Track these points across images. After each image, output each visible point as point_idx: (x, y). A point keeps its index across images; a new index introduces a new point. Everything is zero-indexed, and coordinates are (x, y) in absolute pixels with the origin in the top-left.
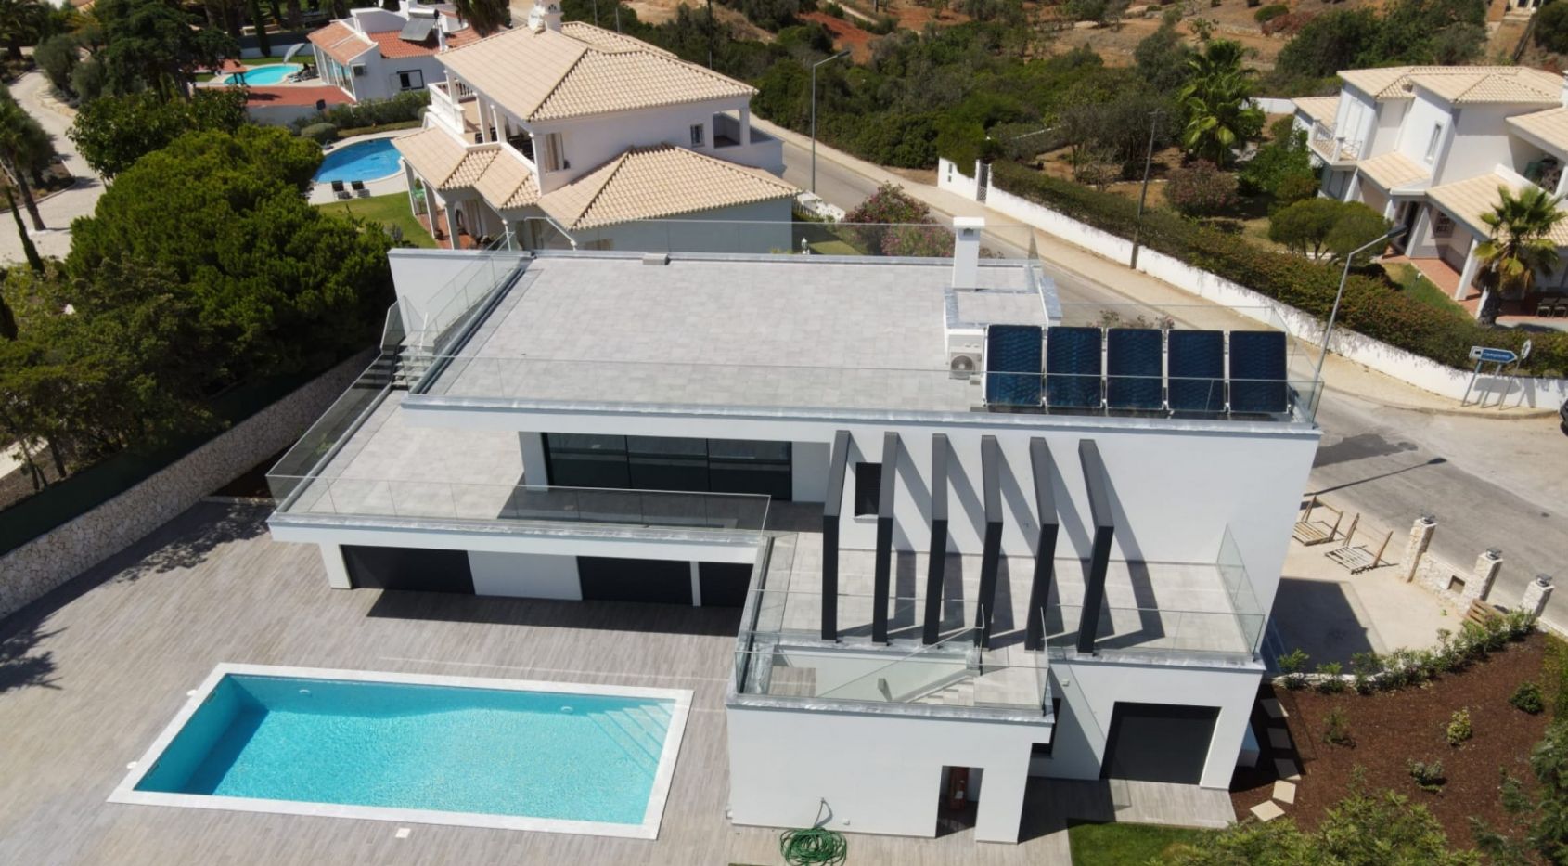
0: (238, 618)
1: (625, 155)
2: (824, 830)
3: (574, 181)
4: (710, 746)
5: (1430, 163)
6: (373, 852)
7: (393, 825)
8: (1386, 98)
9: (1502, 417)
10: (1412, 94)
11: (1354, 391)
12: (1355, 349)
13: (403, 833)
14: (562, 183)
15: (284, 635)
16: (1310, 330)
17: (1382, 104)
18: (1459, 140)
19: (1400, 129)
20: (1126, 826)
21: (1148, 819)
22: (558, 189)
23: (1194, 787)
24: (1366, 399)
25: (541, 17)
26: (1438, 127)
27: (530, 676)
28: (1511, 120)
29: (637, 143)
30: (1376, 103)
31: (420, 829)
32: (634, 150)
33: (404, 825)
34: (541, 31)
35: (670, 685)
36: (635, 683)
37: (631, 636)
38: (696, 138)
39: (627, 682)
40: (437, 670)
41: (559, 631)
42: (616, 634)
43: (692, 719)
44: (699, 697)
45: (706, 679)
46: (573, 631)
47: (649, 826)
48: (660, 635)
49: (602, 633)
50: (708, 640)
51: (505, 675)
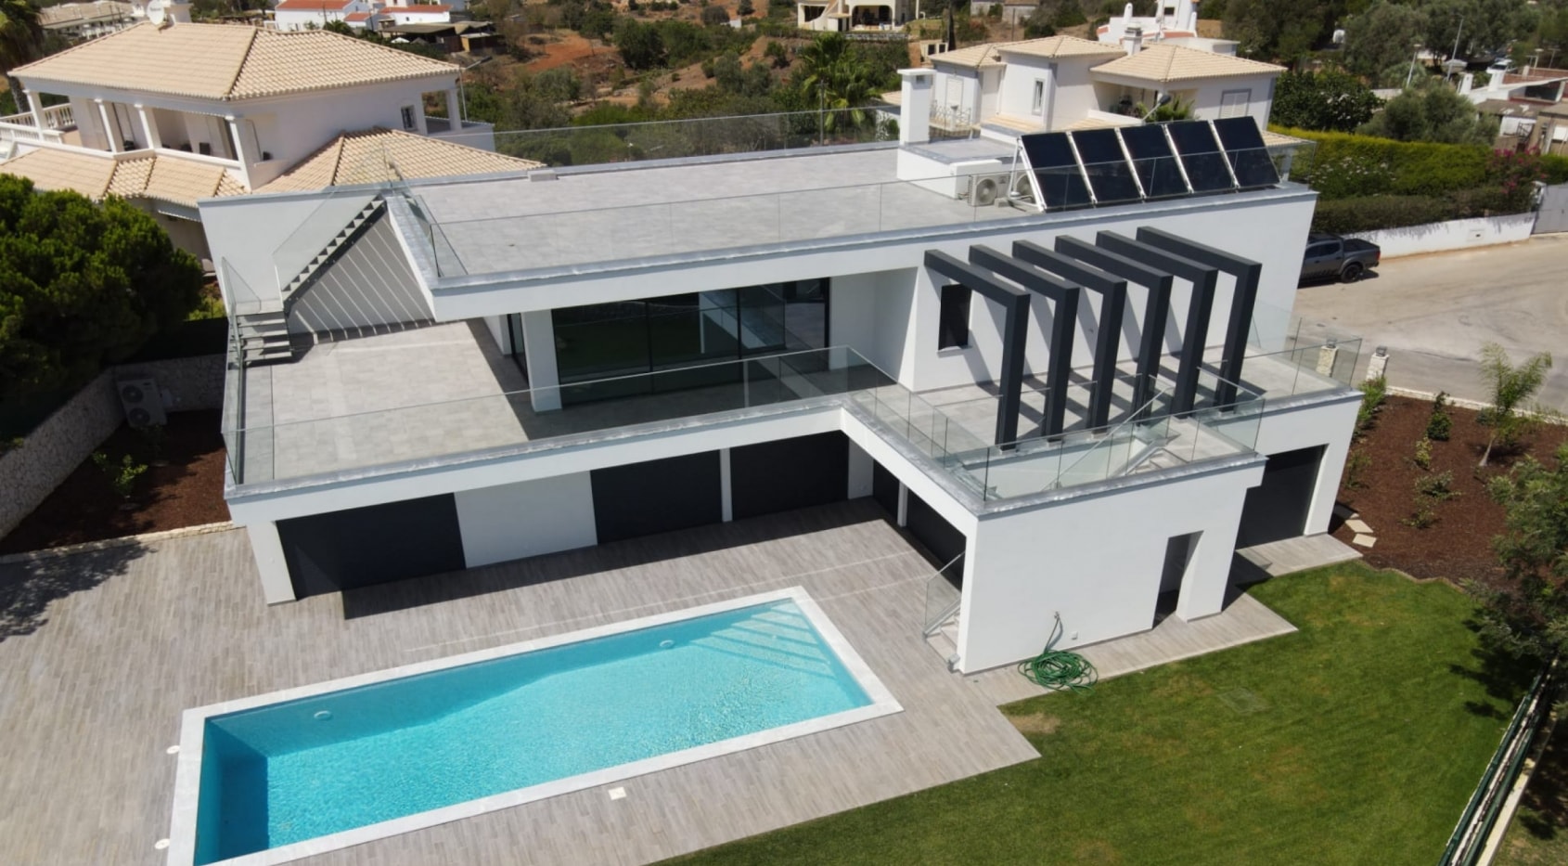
0: (161, 663)
1: (341, 139)
2: (1056, 652)
3: (288, 171)
4: (869, 624)
5: (1039, 115)
7: (598, 792)
8: (986, 67)
10: (1002, 63)
13: (618, 793)
14: (274, 176)
15: (248, 663)
17: (982, 73)
18: (1060, 91)
19: (998, 95)
20: (1282, 578)
21: (1296, 568)
22: (270, 182)
23: (1300, 538)
25: (166, 10)
26: (1040, 84)
28: (1094, 69)
29: (349, 128)
30: (976, 72)
31: (634, 784)
32: (348, 135)
33: (612, 785)
34: (167, 24)
35: (770, 587)
36: (733, 596)
37: (684, 561)
38: (408, 123)
39: (722, 598)
40: (493, 643)
41: (599, 576)
42: (665, 563)
43: (826, 608)
44: (812, 589)
45: (802, 575)
46: (615, 573)
47: (885, 702)
48: (714, 553)
49: (650, 566)
50: (768, 545)
51: (578, 627)
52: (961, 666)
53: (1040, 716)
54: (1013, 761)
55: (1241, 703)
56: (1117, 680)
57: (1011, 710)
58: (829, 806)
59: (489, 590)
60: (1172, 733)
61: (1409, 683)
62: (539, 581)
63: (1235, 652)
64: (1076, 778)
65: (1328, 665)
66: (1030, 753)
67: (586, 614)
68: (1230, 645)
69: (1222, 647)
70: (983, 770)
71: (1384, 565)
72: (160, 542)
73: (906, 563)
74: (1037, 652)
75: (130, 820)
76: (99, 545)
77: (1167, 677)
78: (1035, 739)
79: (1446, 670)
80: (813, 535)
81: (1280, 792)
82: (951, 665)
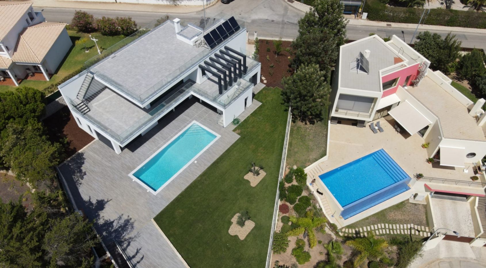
0: (114, 170)
1: (21, 36)
2: (235, 119)
3: (15, 50)
4: (208, 123)
6: (197, 166)
7: (193, 163)
9: (213, 5)
11: (190, 12)
12: (181, 3)
13: (196, 162)
15: (127, 165)
16: (169, 2)
20: (257, 94)
21: (258, 91)
22: (13, 55)
24: (193, 12)
27: (172, 137)
31: (197, 160)
33: (194, 161)
35: (190, 122)
37: (174, 121)
38: (29, 24)
39: (185, 127)
40: (159, 148)
41: (163, 129)
42: (171, 123)
43: (200, 123)
44: (196, 120)
45: (193, 118)
46: (165, 128)
47: (219, 136)
48: (177, 118)
49: (169, 124)
50: (183, 113)
51: (169, 140)
52: (225, 126)
53: (237, 130)
54: (238, 138)
55: (259, 119)
56: (244, 121)
57: (234, 131)
58: (221, 153)
59: (150, 139)
60: (253, 127)
61: (277, 108)
62: (156, 134)
63: (256, 110)
64: (246, 138)
65: (267, 108)
66: (239, 137)
67: (168, 137)
68: (255, 109)
69: (254, 110)
70: (235, 141)
71: (269, 87)
72: (84, 150)
73: (206, 110)
74: (233, 120)
75: (140, 191)
76: (74, 156)
77: (249, 118)
78: (239, 134)
79: (280, 104)
80: (189, 109)
81: (268, 130)
82: (223, 127)
